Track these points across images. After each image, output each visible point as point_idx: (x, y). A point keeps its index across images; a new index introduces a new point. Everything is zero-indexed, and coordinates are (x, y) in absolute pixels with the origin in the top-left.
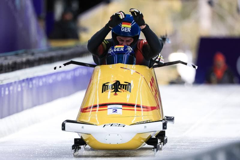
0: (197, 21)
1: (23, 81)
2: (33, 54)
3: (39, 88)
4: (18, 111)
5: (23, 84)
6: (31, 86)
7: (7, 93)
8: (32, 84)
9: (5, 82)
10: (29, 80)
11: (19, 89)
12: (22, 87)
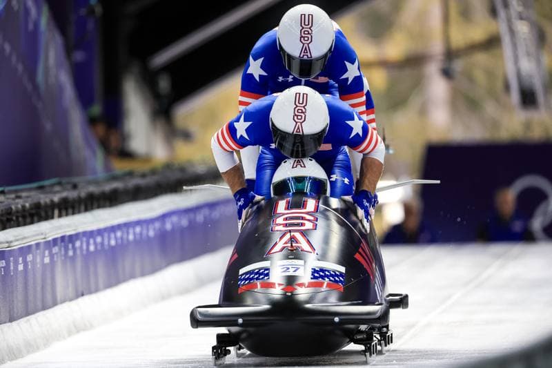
0: (423, 112)
1: (55, 240)
2: (75, 187)
3: (88, 256)
4: (44, 308)
5: (55, 250)
6: (71, 253)
7: (21, 267)
8: (74, 249)
9: (16, 245)
10: (67, 241)
11: (47, 260)
12: (52, 256)
